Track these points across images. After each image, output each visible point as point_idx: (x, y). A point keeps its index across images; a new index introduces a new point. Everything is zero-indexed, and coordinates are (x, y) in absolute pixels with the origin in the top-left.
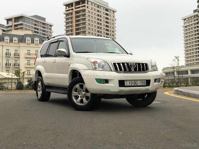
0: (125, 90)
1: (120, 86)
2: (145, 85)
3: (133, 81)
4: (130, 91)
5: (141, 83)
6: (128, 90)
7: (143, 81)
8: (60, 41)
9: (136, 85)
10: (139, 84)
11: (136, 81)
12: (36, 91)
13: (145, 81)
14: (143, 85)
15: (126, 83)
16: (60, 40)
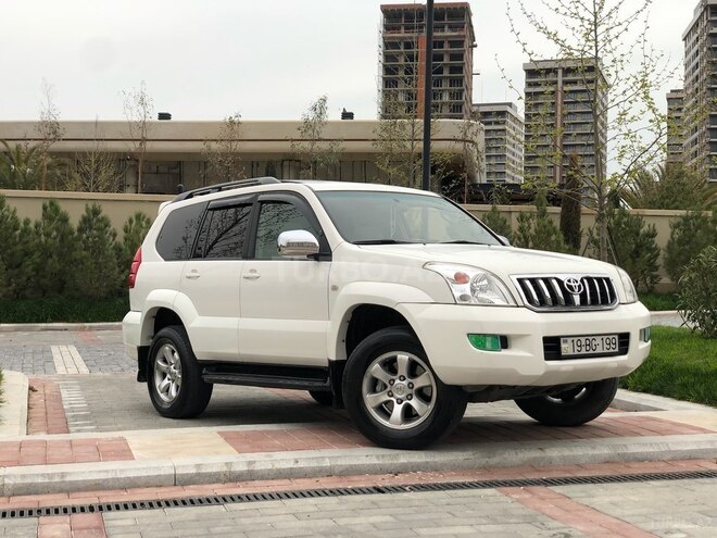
0: (563, 369)
1: (547, 358)
2: (617, 350)
3: (583, 339)
4: (576, 371)
5: (605, 346)
6: (571, 368)
7: (611, 337)
8: (262, 202)
9: (591, 352)
10: (599, 350)
11: (591, 338)
12: (145, 384)
13: (616, 337)
14: (611, 350)
15: (563, 346)
16: (261, 197)
